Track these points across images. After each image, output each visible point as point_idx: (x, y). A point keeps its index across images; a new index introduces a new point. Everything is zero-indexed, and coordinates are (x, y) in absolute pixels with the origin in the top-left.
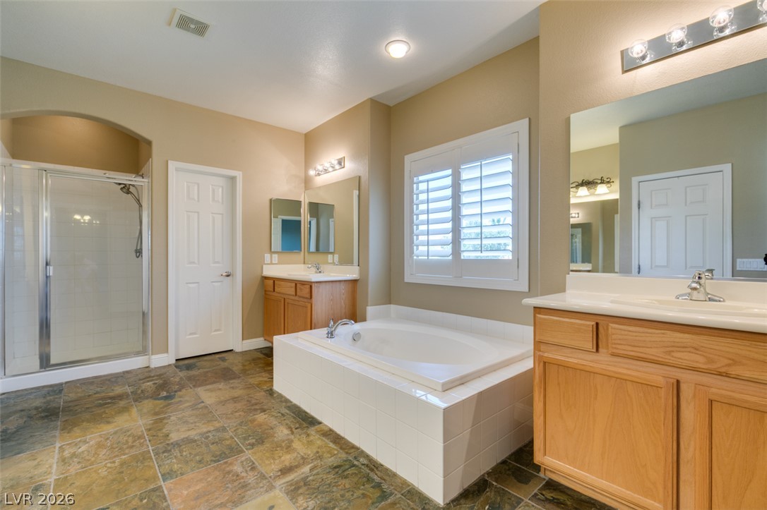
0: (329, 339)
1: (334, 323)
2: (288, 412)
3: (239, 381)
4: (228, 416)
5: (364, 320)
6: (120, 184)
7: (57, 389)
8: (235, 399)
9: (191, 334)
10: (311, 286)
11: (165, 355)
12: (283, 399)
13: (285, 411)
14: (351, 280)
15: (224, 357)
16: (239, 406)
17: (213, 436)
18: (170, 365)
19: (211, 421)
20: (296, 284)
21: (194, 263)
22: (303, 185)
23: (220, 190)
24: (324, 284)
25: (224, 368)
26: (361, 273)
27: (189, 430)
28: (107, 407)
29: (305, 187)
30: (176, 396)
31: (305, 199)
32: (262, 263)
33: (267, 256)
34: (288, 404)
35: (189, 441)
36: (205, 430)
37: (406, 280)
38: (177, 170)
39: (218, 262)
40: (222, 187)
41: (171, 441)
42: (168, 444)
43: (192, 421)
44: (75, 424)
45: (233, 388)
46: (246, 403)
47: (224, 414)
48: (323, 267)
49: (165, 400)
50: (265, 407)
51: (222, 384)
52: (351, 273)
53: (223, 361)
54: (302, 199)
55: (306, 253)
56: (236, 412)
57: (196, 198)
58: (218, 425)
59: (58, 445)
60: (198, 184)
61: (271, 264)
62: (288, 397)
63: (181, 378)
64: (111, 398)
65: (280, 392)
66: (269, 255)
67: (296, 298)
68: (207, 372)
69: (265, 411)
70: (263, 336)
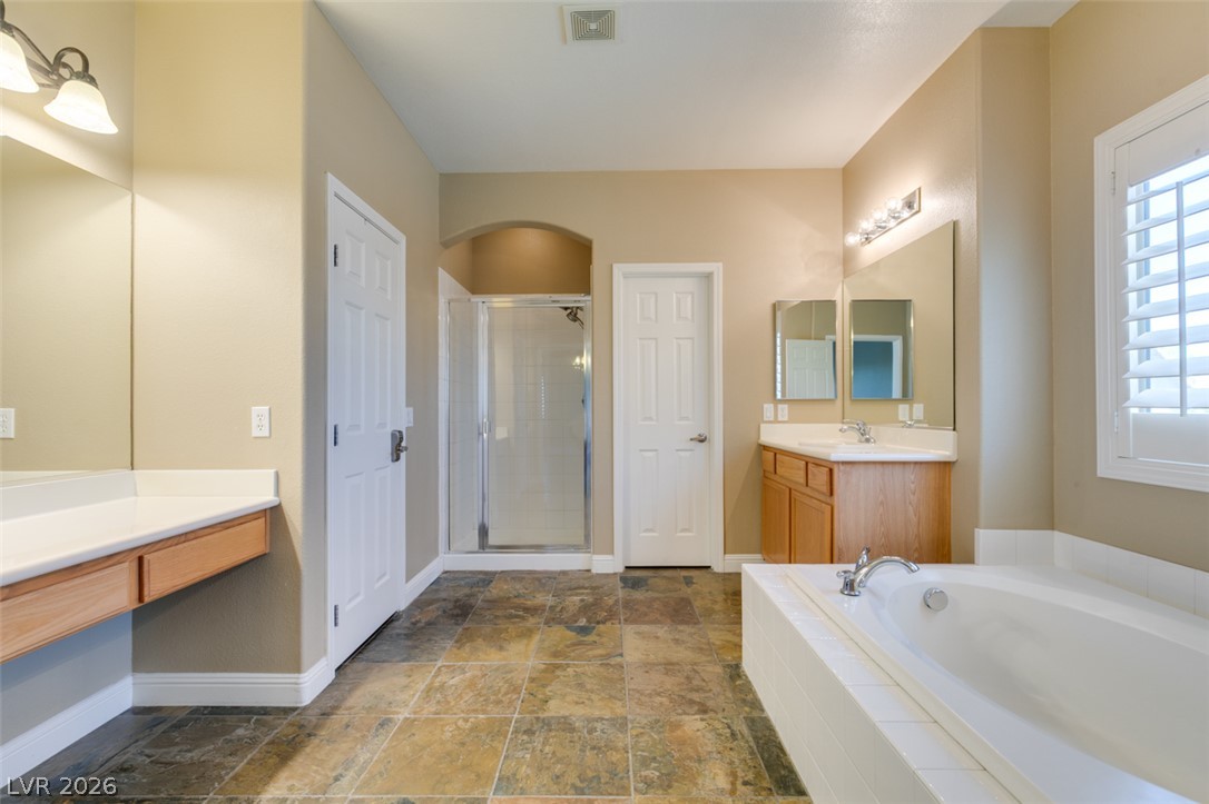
0: (847, 598)
1: (871, 559)
2: (746, 731)
3: (693, 631)
4: (643, 698)
5: (968, 558)
6: (566, 309)
7: (487, 578)
8: (669, 667)
9: (647, 530)
10: (831, 470)
11: (609, 557)
12: (750, 697)
13: (742, 727)
14: (940, 463)
15: (691, 577)
16: (670, 683)
17: (602, 731)
18: (615, 574)
19: (615, 698)
20: (807, 463)
21: (650, 419)
22: (840, 268)
23: (689, 298)
24: (862, 467)
25: (682, 599)
26: (959, 446)
27: (577, 703)
28: (514, 623)
29: (845, 272)
30: (595, 631)
31: (842, 296)
32: (760, 420)
33: (768, 409)
34: (755, 714)
35: (566, 725)
36: (597, 713)
37: (1102, 471)
38: (626, 276)
39: (687, 418)
40: (692, 294)
41: (546, 715)
42: (537, 719)
43: (588, 687)
44: (471, 639)
45: (676, 641)
46: (683, 680)
47: (638, 692)
48: (873, 431)
49: (578, 633)
50: (711, 704)
51: (666, 628)
52: (937, 446)
53: (687, 584)
54: (837, 297)
55: (847, 402)
56: (659, 694)
57: (653, 317)
58: (620, 711)
59: (439, 664)
60: (656, 294)
61: (776, 421)
62: (761, 695)
63: (617, 601)
64: (526, 610)
65: (751, 678)
66: (772, 405)
67: (808, 491)
68: (655, 599)
69: (705, 712)
70: (761, 553)
